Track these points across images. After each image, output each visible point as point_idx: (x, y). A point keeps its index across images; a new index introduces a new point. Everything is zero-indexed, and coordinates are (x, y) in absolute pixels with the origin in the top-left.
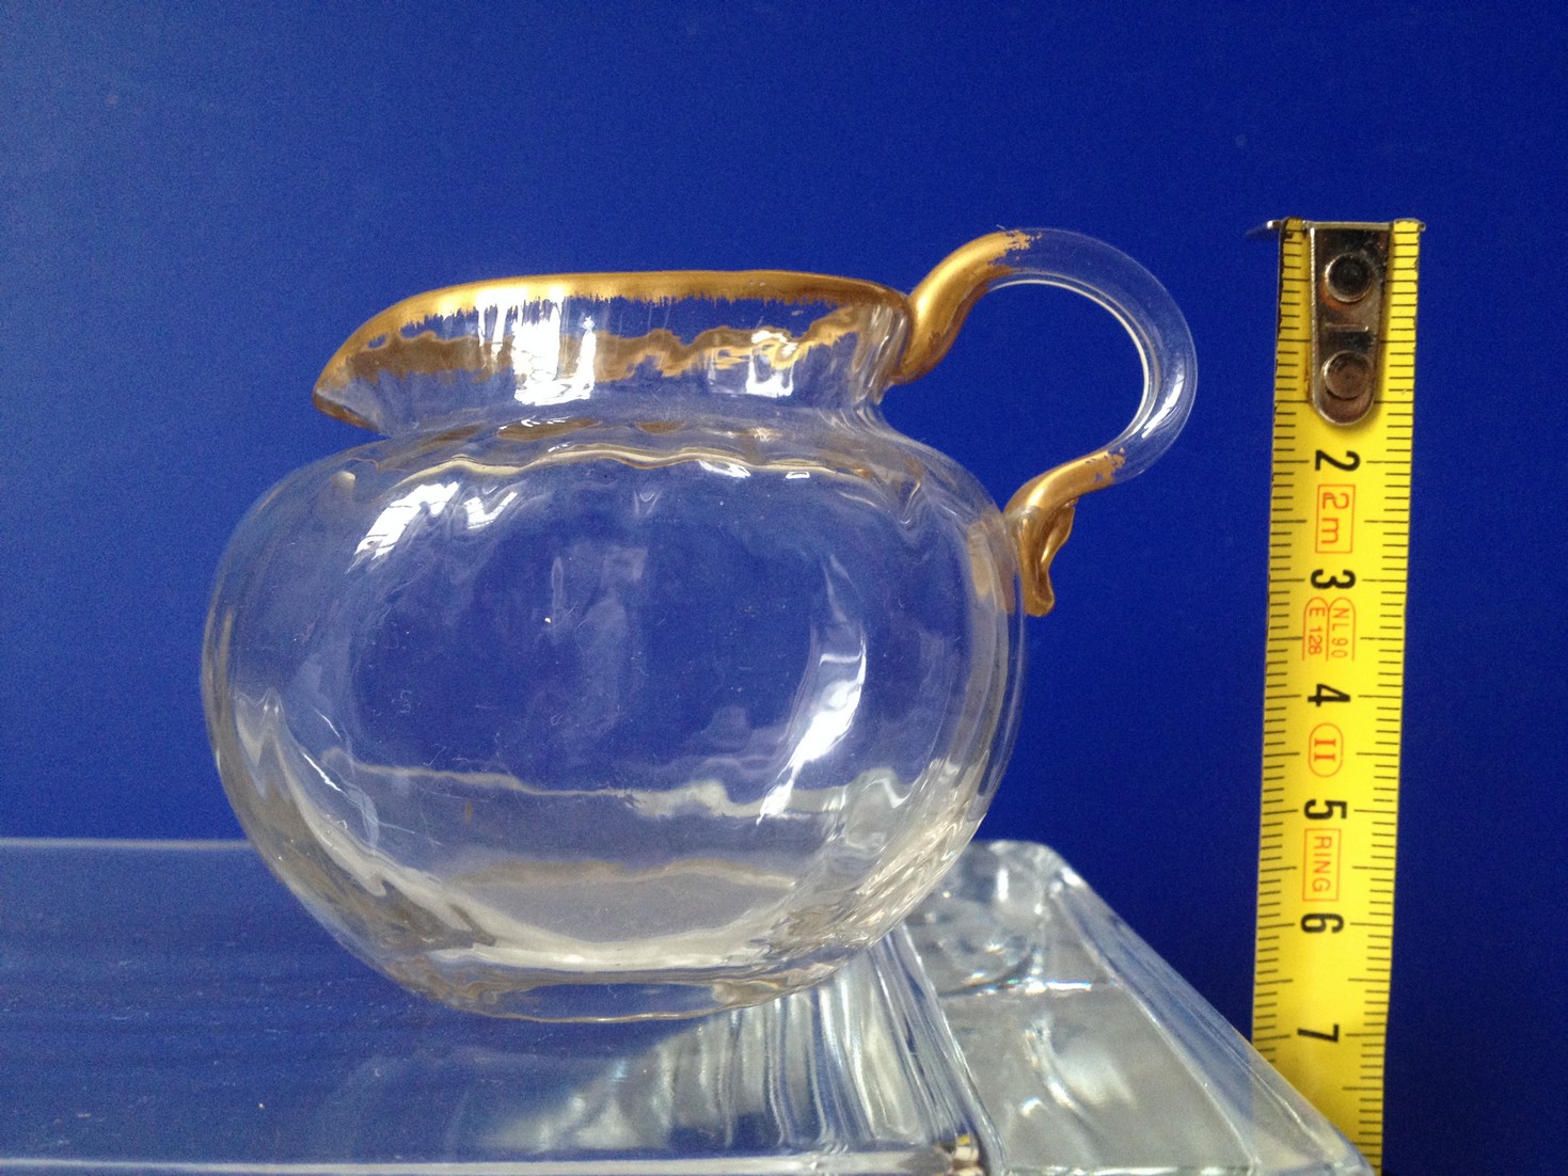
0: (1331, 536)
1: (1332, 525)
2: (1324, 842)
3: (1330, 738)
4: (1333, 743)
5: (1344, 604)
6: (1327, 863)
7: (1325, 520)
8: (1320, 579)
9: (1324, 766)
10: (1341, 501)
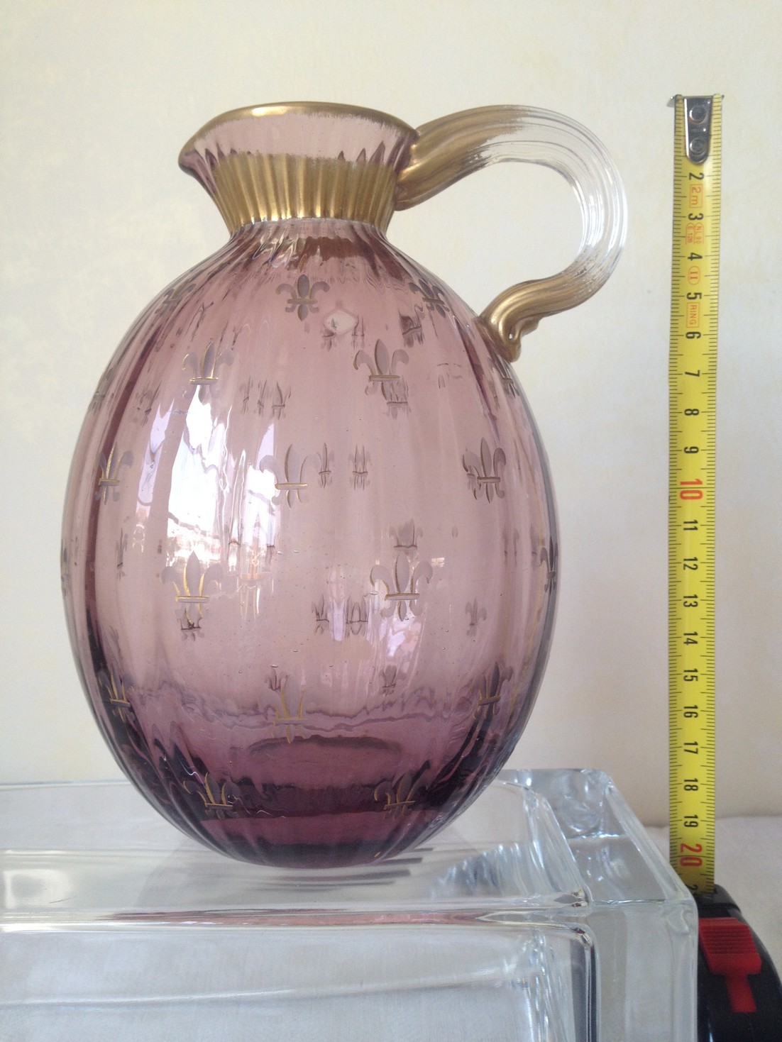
0: (695, 202)
1: (695, 198)
2: (694, 307)
3: (695, 271)
4: (696, 273)
5: (699, 225)
6: (695, 315)
7: (694, 196)
8: (692, 217)
9: (694, 281)
10: (698, 190)
